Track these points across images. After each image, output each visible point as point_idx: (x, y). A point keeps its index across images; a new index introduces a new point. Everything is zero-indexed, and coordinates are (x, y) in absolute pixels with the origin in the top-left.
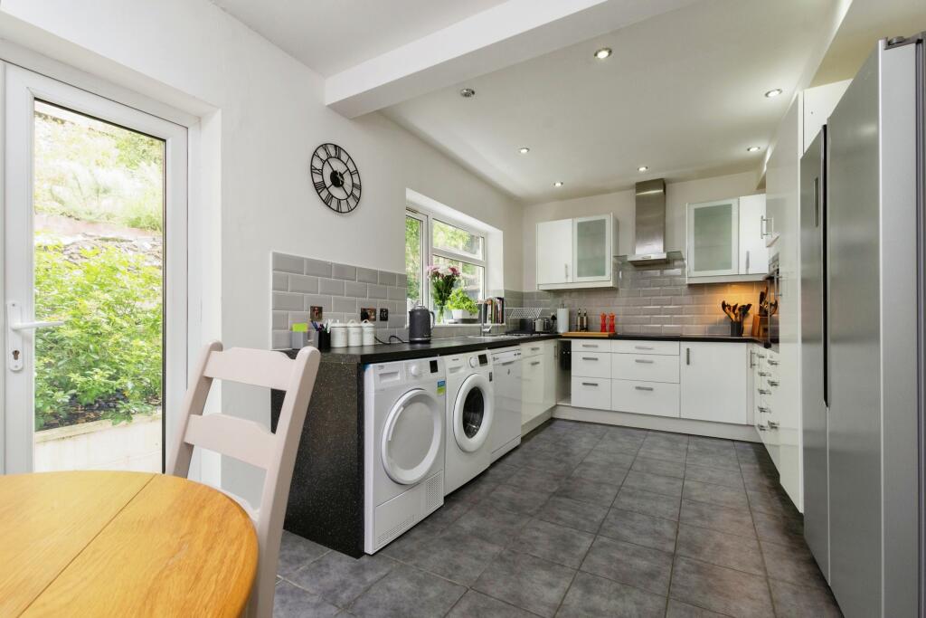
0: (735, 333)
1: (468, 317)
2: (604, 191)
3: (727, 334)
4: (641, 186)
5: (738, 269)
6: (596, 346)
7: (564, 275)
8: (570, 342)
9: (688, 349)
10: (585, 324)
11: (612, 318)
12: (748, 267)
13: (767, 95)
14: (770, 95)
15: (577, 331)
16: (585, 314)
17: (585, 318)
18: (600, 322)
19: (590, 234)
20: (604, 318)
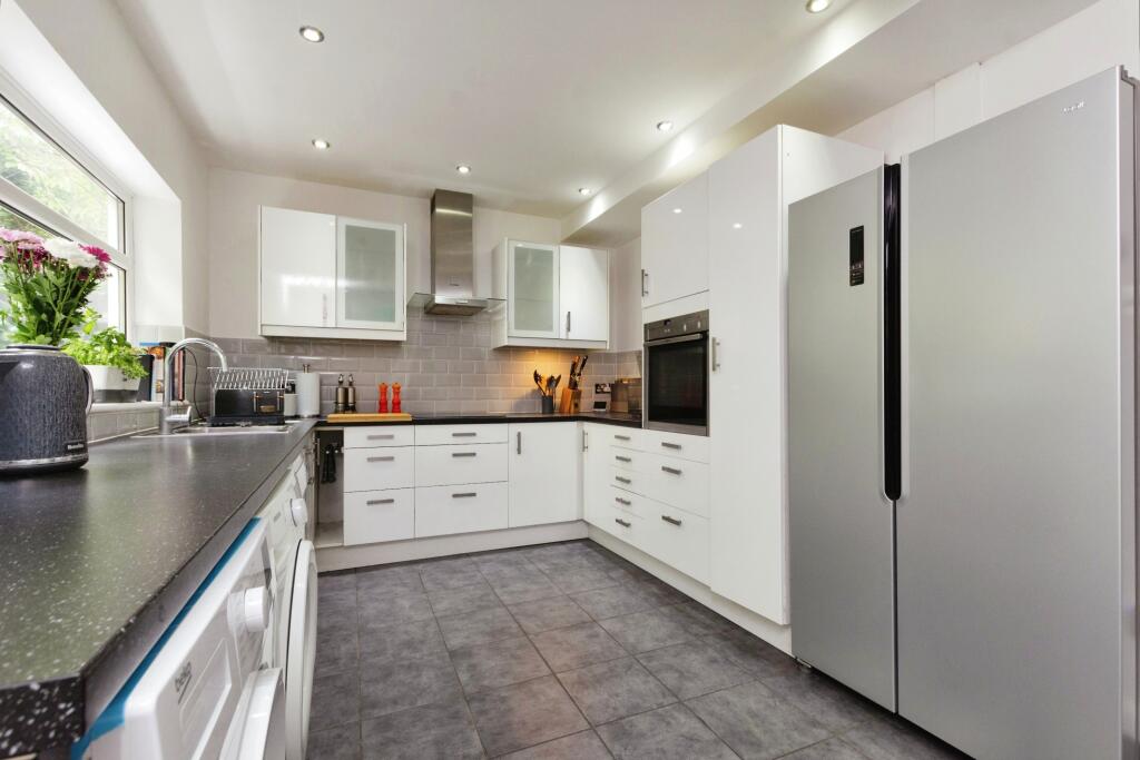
0: (547, 411)
1: (117, 386)
2: (383, 187)
3: (538, 411)
4: (438, 198)
5: (558, 334)
6: (391, 437)
7: (322, 315)
8: (342, 433)
9: (519, 435)
10: (350, 400)
11: (397, 391)
12: (569, 329)
13: (659, 126)
14: (662, 127)
15: (336, 412)
16: (351, 384)
17: (350, 390)
18: (377, 395)
19: (366, 251)
20: (384, 390)
